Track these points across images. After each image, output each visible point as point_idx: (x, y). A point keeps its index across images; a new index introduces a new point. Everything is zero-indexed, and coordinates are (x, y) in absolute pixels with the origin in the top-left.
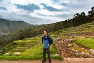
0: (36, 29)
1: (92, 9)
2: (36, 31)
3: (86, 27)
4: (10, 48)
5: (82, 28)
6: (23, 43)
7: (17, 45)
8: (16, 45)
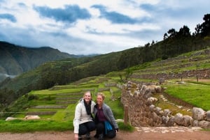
0: (79, 65)
1: (204, 19)
2: (79, 70)
3: (191, 58)
4: (21, 107)
5: (182, 62)
6: (50, 95)
7: (38, 101)
8: (34, 101)
